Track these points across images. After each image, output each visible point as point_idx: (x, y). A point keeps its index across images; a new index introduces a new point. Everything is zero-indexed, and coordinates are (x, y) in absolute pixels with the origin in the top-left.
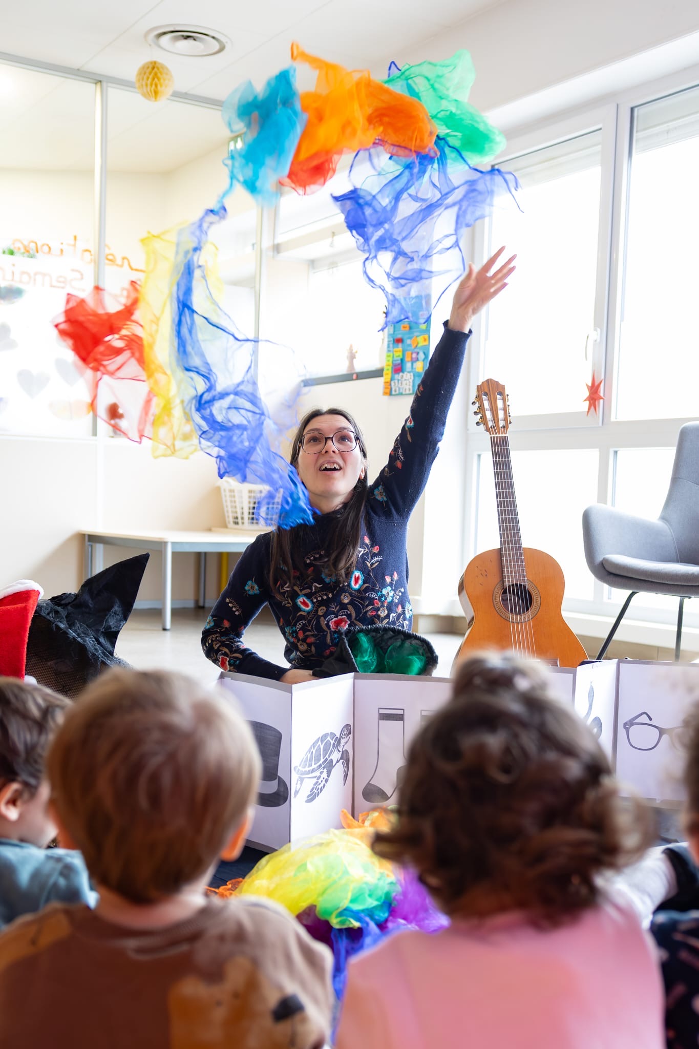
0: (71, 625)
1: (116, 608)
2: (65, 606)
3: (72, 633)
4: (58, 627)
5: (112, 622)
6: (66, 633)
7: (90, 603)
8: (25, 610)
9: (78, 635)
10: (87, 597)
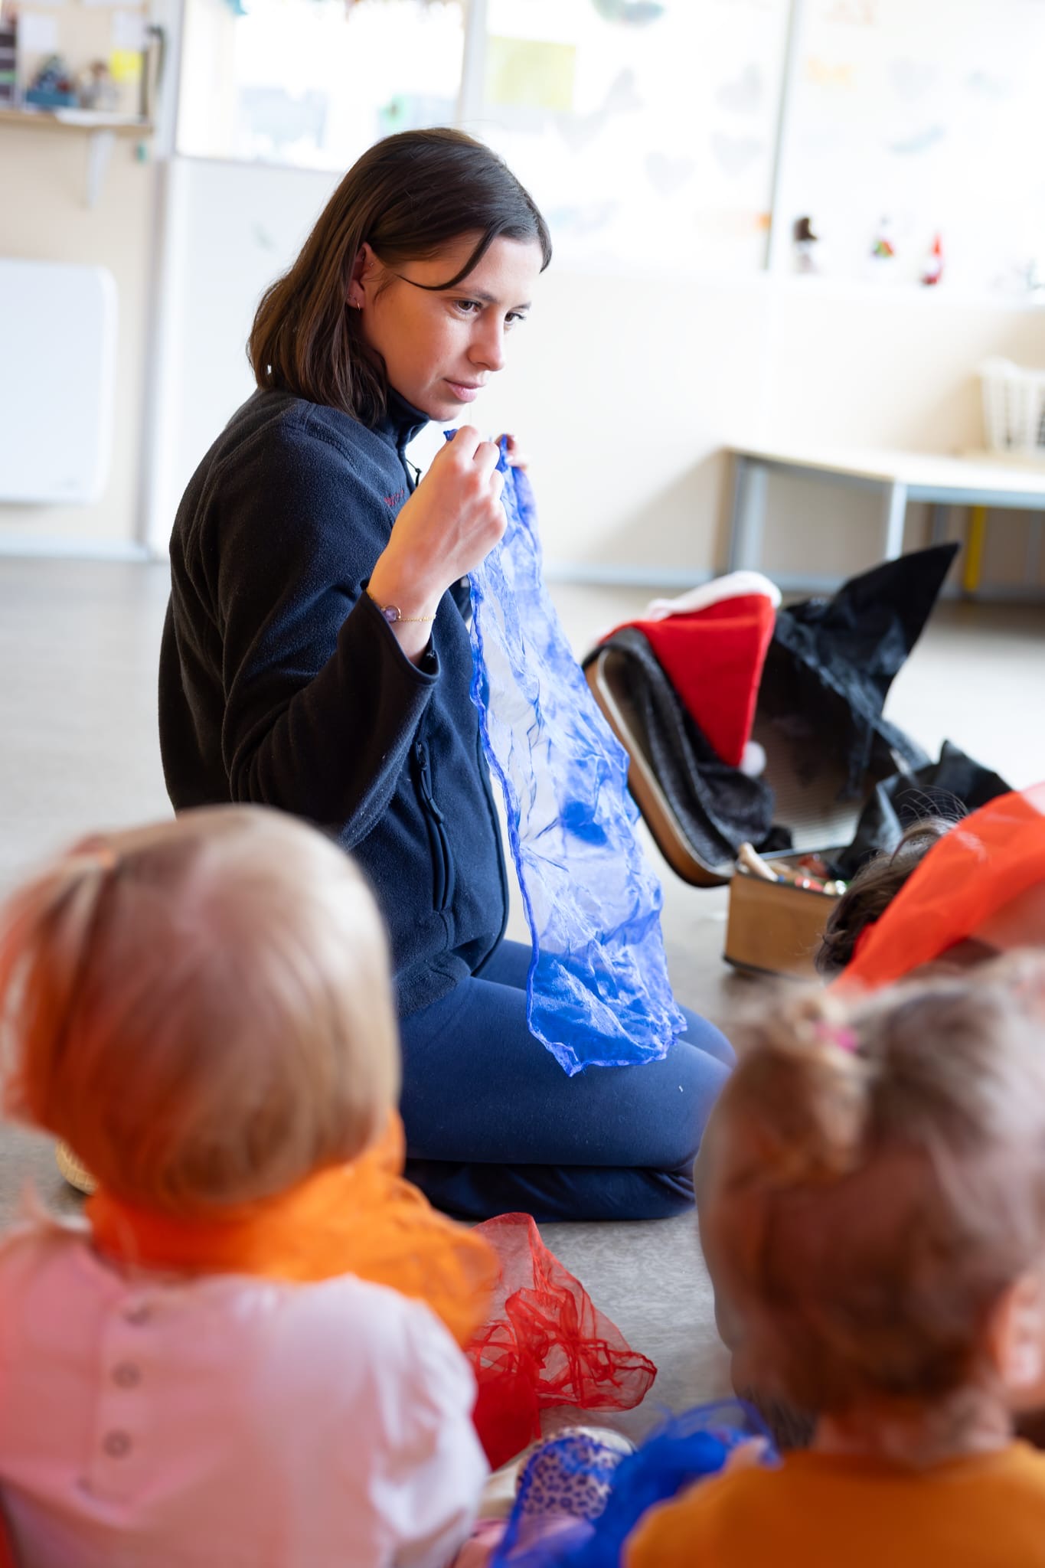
0: (825, 660)
1: (895, 632)
2: (811, 623)
3: (826, 675)
4: (804, 664)
5: (887, 658)
6: (816, 677)
7: (852, 620)
8: (755, 632)
9: (838, 679)
10: (847, 611)
